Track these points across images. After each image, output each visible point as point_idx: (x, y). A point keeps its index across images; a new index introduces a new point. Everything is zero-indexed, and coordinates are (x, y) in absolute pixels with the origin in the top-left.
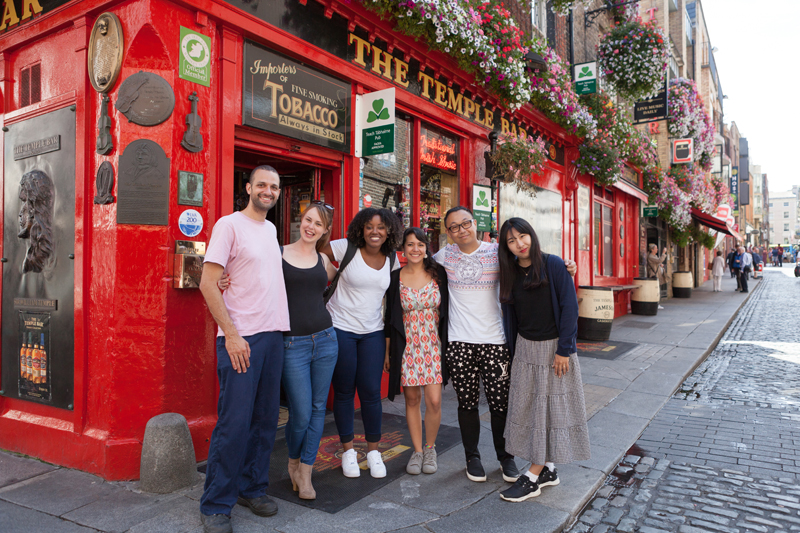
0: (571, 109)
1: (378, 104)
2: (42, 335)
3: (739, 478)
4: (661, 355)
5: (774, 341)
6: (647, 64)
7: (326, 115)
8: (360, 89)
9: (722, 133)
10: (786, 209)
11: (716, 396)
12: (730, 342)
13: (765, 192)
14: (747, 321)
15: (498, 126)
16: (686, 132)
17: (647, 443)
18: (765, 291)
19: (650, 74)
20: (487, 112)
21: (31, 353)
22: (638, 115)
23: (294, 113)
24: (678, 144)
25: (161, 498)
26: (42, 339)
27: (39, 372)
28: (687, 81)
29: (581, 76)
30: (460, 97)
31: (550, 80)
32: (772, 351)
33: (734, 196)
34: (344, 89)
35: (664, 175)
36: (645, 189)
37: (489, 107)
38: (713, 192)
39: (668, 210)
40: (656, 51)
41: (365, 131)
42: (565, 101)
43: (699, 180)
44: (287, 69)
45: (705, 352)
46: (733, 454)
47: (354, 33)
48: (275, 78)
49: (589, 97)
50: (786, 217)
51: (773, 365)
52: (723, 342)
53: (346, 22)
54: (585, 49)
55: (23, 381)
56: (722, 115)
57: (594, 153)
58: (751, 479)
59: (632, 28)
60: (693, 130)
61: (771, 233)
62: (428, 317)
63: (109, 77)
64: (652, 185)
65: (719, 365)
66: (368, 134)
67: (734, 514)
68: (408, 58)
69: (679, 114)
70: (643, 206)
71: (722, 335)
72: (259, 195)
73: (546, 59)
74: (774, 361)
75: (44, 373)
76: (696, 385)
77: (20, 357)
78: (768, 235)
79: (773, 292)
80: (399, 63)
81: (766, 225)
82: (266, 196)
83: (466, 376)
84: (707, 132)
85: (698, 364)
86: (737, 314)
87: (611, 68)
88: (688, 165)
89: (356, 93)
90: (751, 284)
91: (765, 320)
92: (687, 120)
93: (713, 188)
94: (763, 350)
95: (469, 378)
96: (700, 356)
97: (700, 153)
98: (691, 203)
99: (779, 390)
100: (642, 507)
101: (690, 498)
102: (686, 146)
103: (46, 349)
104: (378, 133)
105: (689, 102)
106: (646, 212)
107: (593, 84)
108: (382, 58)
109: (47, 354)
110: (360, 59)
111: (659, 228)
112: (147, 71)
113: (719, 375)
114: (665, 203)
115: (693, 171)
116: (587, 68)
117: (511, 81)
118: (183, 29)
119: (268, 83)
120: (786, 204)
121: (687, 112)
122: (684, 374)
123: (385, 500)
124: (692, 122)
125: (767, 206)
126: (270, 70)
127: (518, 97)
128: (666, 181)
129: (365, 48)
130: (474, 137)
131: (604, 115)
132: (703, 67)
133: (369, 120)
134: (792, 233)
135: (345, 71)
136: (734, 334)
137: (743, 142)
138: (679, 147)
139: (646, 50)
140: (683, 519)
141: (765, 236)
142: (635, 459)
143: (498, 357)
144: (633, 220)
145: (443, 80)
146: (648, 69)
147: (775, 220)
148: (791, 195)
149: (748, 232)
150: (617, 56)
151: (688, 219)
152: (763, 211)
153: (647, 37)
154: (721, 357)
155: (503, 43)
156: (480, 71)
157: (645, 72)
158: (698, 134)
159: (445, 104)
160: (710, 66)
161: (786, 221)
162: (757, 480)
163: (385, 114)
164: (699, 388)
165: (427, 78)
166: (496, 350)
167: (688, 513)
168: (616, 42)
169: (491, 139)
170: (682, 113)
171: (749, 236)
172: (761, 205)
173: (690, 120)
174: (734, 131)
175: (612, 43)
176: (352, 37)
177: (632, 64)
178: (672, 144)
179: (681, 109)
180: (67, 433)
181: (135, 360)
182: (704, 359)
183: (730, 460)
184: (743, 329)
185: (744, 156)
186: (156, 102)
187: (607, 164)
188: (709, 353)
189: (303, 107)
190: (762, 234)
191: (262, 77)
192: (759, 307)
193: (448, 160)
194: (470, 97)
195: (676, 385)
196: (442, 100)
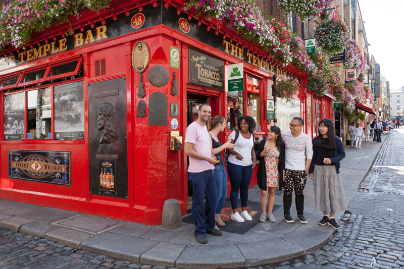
0: (307, 63)
1: (235, 70)
2: (112, 169)
3: (391, 221)
4: (348, 173)
5: (398, 166)
6: (338, 39)
7: (216, 75)
8: (227, 63)
9: (368, 64)
10: (398, 98)
11: (376, 190)
12: (377, 166)
13: (388, 90)
14: (384, 156)
15: (276, 72)
16: (352, 65)
17: (351, 209)
18: (390, 141)
19: (340, 43)
20: (272, 66)
21: (106, 176)
22: (331, 60)
23: (205, 76)
24: (349, 71)
25: (174, 231)
26: (112, 171)
27: (110, 184)
28: (353, 41)
29: (308, 45)
30: (262, 61)
31: (299, 51)
32: (397, 170)
33: (374, 94)
34: (221, 63)
35: (343, 88)
36: (334, 94)
37: (272, 64)
38: (365, 93)
39: (346, 104)
40: (342, 33)
41: (229, 81)
42: (305, 60)
43: (359, 88)
44: (203, 58)
45: (367, 171)
46: (388, 213)
47: (225, 40)
48: (199, 62)
49: (312, 55)
50: (398, 102)
51: (398, 176)
52: (374, 166)
53: (222, 35)
54: (308, 31)
55: (101, 187)
56: (368, 55)
57: (315, 81)
58: (396, 221)
59: (331, 22)
60: (356, 64)
61: (391, 110)
62: (273, 161)
63: (143, 67)
64: (338, 92)
65: (374, 177)
66: (231, 82)
67: (392, 233)
68: (243, 47)
69: (349, 57)
70: (333, 102)
71: (373, 163)
72: (204, 116)
73: (297, 42)
74: (398, 175)
75: (113, 184)
76: (366, 186)
77: (100, 178)
78: (390, 112)
79: (394, 142)
80: (240, 50)
81: (388, 107)
82: (207, 116)
83: (287, 181)
84: (362, 64)
85: (365, 177)
86: (378, 153)
87: (321, 41)
88: (353, 81)
89: (225, 64)
90: (383, 137)
91: (392, 156)
92: (353, 60)
93: (364, 91)
94: (393, 170)
95: (289, 182)
96: (365, 173)
97: (359, 74)
98: (355, 100)
99: (402, 188)
100: (357, 231)
101: (374, 228)
102: (353, 72)
103: (114, 174)
104: (236, 82)
105: (354, 51)
106: (335, 105)
107: (313, 49)
108: (234, 49)
109: (114, 176)
110: (227, 51)
111: (340, 112)
112: (158, 65)
113: (375, 182)
114: (344, 101)
115: (356, 84)
116: (311, 41)
117: (285, 54)
118: (171, 47)
119: (197, 65)
120: (398, 96)
121: (353, 56)
122: (360, 181)
123: (260, 230)
124: (355, 61)
125: (389, 97)
126: (197, 59)
127: (287, 61)
128: (344, 90)
129: (229, 45)
130: (266, 78)
131: (318, 63)
132: (359, 32)
133: (231, 76)
134: (402, 111)
135: (222, 56)
136: (378, 163)
137: (378, 66)
138: (349, 73)
139: (338, 32)
140: (373, 235)
141: (388, 113)
142: (349, 215)
143: (301, 175)
144: (329, 109)
145: (256, 55)
146: (339, 41)
147: (393, 104)
148: (401, 91)
149: (380, 111)
150: (324, 35)
151: (354, 108)
152: (387, 100)
153: (338, 26)
154: (374, 174)
155: (282, 39)
156: (272, 52)
157: (338, 42)
158: (358, 66)
159: (256, 65)
160: (362, 32)
161: (398, 104)
162: (399, 222)
163: (239, 74)
164: (368, 187)
165: (250, 55)
166: (300, 173)
167: (374, 233)
168: (324, 29)
169: (274, 78)
170: (350, 56)
171: (380, 113)
172: (386, 97)
173: (354, 59)
174: (373, 61)
175: (322, 29)
176: (224, 41)
177: (331, 39)
178: (345, 72)
179: (350, 54)
180: (125, 208)
181: (156, 179)
182: (367, 174)
183: (387, 215)
184: (382, 160)
185: (378, 73)
186: (163, 77)
187: (321, 86)
188: (369, 171)
189: (208, 73)
190: (386, 111)
191: (195, 62)
192: (388, 149)
193: (256, 89)
194: (265, 61)
195: (358, 186)
196: (256, 64)
